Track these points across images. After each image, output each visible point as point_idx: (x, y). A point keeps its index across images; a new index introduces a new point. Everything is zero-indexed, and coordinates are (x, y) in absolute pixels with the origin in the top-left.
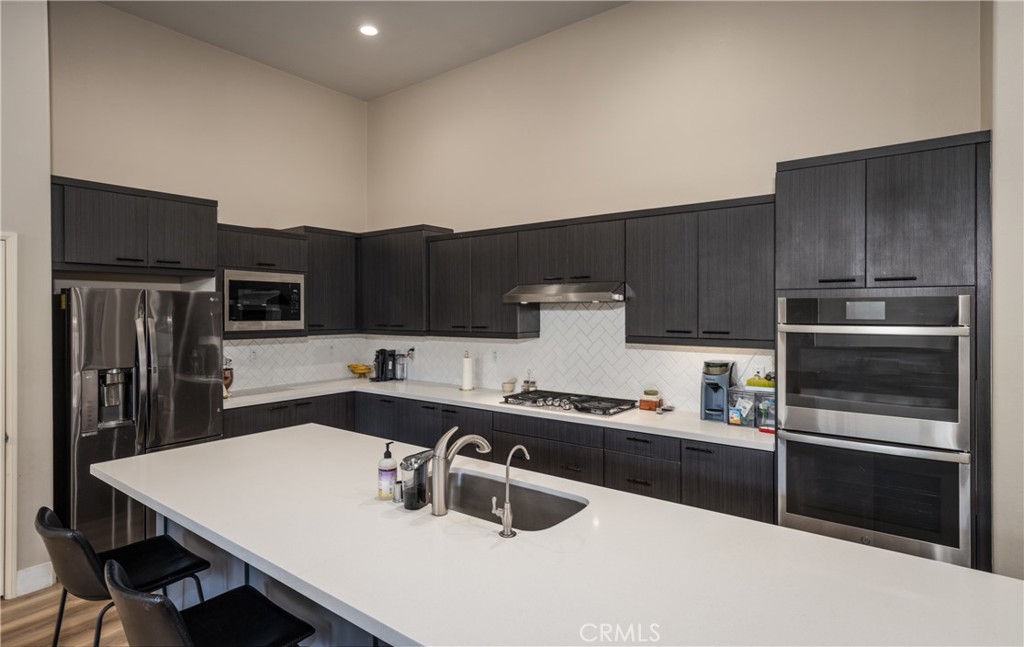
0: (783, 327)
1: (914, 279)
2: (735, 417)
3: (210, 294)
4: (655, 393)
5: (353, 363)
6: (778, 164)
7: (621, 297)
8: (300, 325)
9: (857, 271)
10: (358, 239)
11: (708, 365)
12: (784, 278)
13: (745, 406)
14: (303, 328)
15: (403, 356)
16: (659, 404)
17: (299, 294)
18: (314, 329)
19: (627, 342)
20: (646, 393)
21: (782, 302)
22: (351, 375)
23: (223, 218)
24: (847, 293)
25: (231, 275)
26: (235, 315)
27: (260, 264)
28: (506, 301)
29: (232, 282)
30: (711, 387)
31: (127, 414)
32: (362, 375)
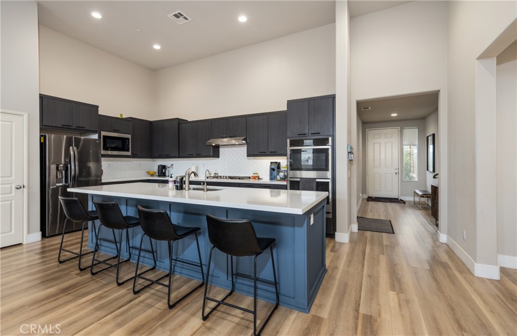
0: (289, 148)
1: (319, 133)
2: (278, 178)
3: (96, 140)
4: (257, 174)
5: (148, 171)
6: (288, 101)
7: (245, 142)
8: (129, 153)
9: (307, 132)
10: (151, 123)
11: (271, 163)
12: (289, 134)
13: (282, 174)
14: (130, 154)
15: (169, 167)
16: (258, 177)
17: (129, 142)
18: (134, 156)
19: (247, 156)
20: (254, 174)
21: (288, 140)
22: (148, 175)
23: (101, 112)
24: (304, 138)
25: (103, 133)
26: (106, 148)
27: (114, 130)
28: (207, 144)
29: (104, 136)
30: (272, 170)
31: (66, 181)
32: (152, 175)
